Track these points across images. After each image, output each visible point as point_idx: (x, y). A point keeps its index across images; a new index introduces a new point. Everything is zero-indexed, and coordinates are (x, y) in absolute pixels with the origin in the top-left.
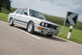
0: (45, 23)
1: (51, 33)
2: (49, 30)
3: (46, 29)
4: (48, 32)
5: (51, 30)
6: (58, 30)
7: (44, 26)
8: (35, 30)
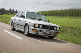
0: (39, 25)
1: (47, 34)
2: (45, 32)
3: (41, 31)
4: (44, 34)
5: (46, 31)
6: (56, 30)
7: (39, 27)
8: (30, 32)
